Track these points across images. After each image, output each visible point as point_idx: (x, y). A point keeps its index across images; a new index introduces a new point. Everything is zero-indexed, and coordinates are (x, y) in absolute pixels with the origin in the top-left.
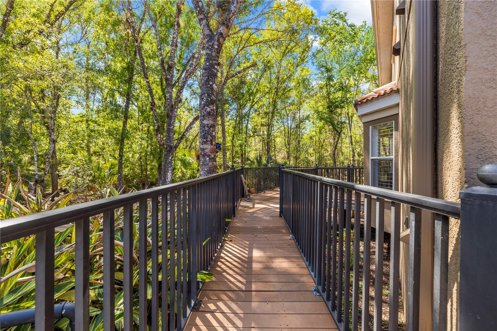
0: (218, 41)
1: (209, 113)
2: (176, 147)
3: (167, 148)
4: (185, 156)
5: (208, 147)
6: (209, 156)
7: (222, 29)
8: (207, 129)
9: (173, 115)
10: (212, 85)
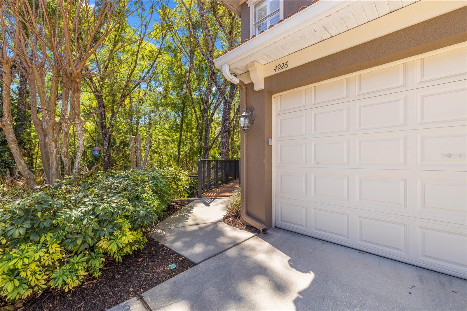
0: (228, 105)
1: (225, 136)
2: (210, 148)
3: (205, 149)
4: (215, 153)
5: (224, 150)
6: (225, 154)
7: (230, 100)
8: (224, 143)
9: (209, 130)
10: (226, 124)
